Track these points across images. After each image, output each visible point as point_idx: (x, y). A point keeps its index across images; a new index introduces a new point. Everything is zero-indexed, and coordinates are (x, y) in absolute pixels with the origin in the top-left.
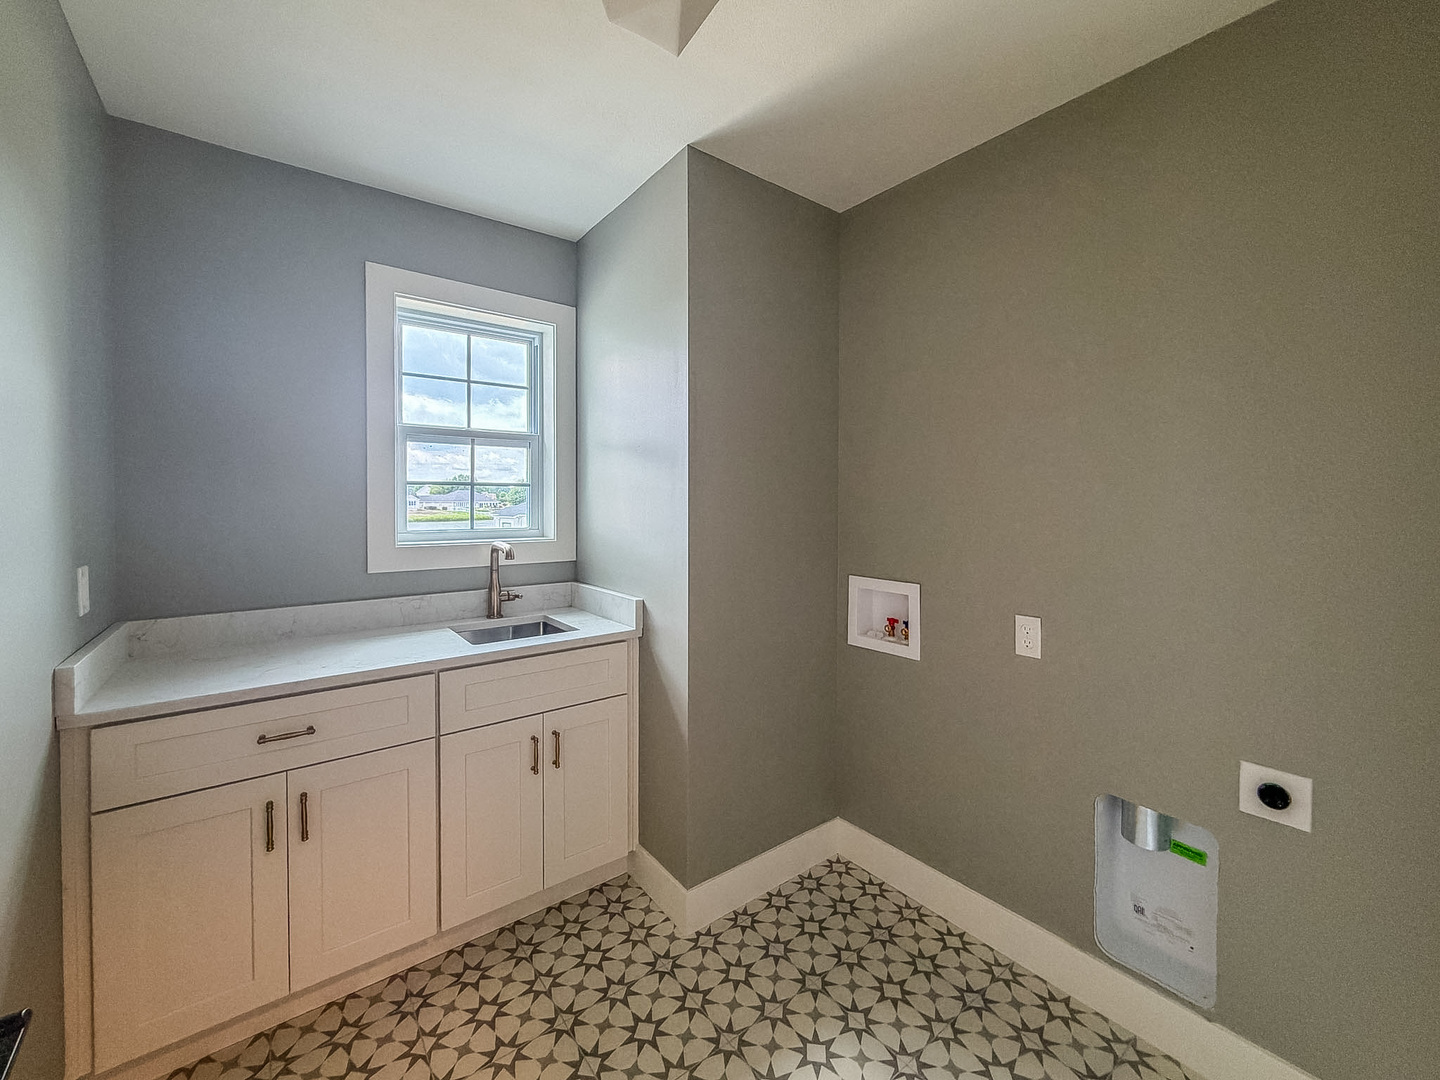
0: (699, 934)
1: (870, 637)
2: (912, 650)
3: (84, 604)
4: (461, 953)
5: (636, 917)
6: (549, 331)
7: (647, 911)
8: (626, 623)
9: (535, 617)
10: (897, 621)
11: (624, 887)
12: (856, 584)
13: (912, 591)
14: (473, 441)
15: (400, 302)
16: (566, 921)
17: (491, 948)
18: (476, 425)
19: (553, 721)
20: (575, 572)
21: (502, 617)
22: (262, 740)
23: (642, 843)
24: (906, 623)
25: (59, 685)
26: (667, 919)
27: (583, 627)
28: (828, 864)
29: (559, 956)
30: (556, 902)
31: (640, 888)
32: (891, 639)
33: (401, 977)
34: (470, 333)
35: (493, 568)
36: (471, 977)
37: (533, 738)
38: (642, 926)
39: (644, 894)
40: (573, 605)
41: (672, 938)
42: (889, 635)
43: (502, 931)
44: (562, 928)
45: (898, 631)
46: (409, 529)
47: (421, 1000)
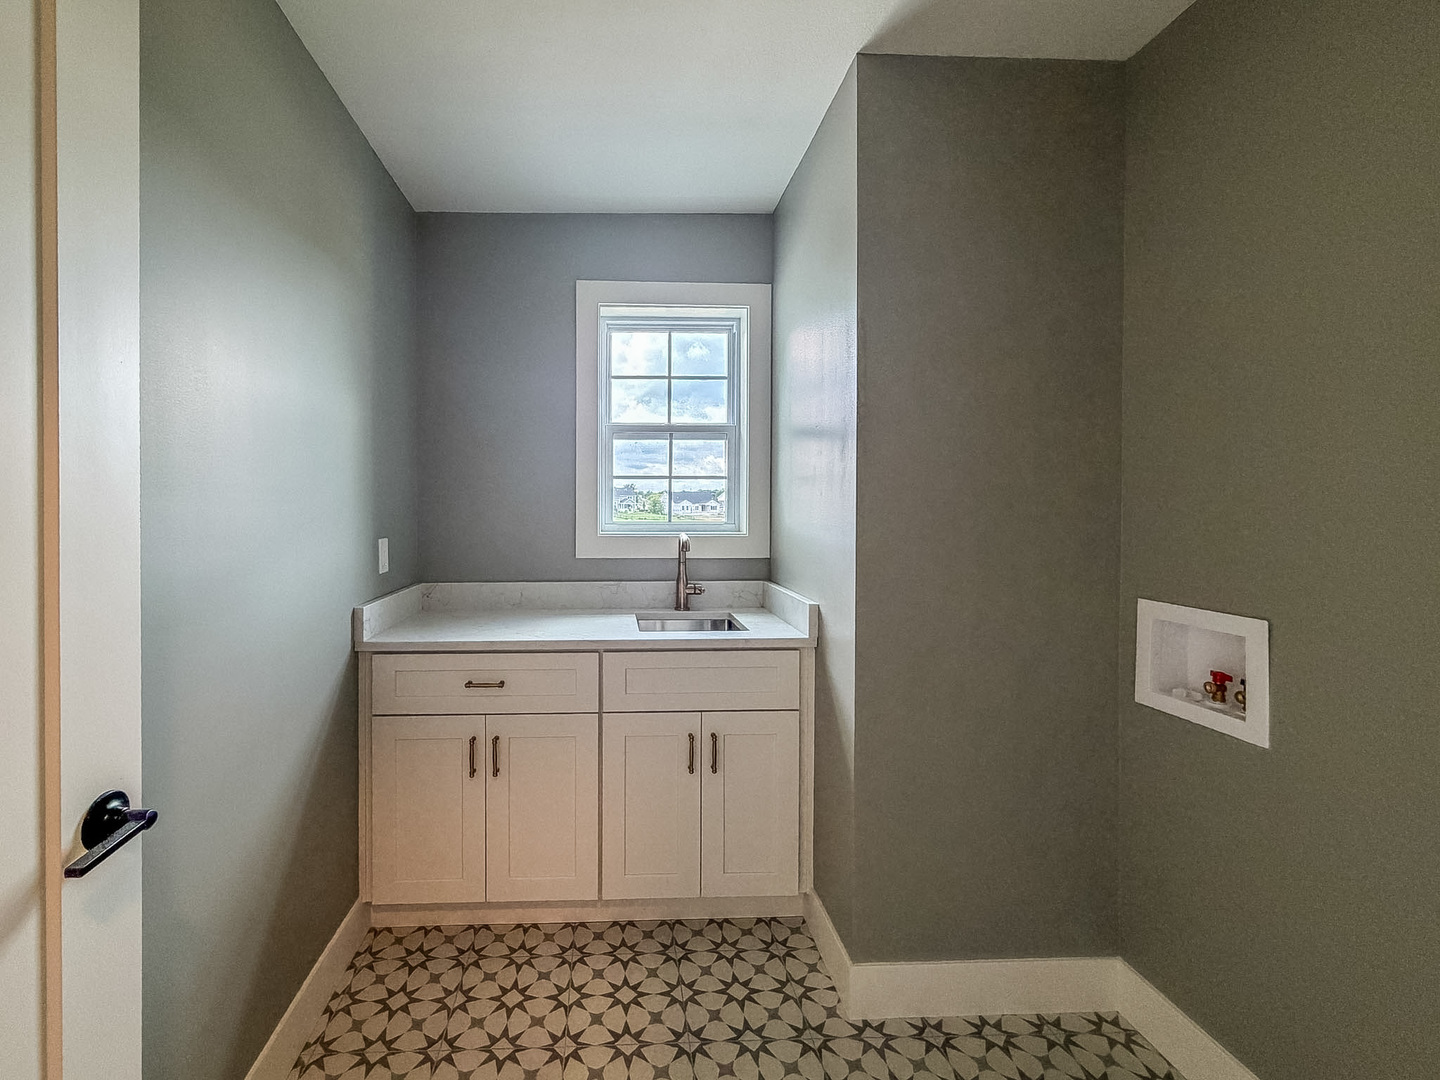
0: (866, 1024)
1: (1177, 697)
2: (1254, 727)
3: (384, 567)
4: (623, 928)
5: (797, 970)
6: (743, 313)
7: (813, 968)
8: (799, 629)
9: (720, 614)
10: (1230, 679)
11: (795, 931)
12: (1150, 613)
13: (1254, 633)
14: (671, 435)
15: (604, 311)
16: (724, 940)
17: (648, 935)
18: (675, 420)
19: (713, 723)
20: (767, 570)
21: (688, 609)
22: (469, 684)
23: (816, 888)
24: (1243, 682)
25: (356, 618)
26: (833, 989)
27: (756, 627)
28: (1095, 1019)
29: (706, 972)
30: (719, 917)
31: (812, 940)
32: (1218, 705)
33: (573, 928)
34: (671, 329)
35: (682, 560)
36: (625, 954)
37: (690, 735)
38: (801, 982)
39: (814, 948)
40: (764, 606)
41: (832, 1013)
42: (1214, 698)
43: (663, 923)
44: (718, 945)
45: (1230, 695)
46: (614, 519)
47: (580, 956)
